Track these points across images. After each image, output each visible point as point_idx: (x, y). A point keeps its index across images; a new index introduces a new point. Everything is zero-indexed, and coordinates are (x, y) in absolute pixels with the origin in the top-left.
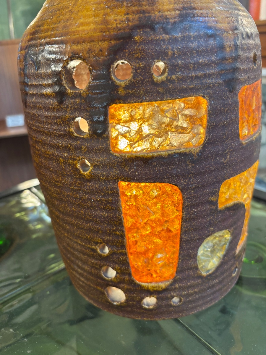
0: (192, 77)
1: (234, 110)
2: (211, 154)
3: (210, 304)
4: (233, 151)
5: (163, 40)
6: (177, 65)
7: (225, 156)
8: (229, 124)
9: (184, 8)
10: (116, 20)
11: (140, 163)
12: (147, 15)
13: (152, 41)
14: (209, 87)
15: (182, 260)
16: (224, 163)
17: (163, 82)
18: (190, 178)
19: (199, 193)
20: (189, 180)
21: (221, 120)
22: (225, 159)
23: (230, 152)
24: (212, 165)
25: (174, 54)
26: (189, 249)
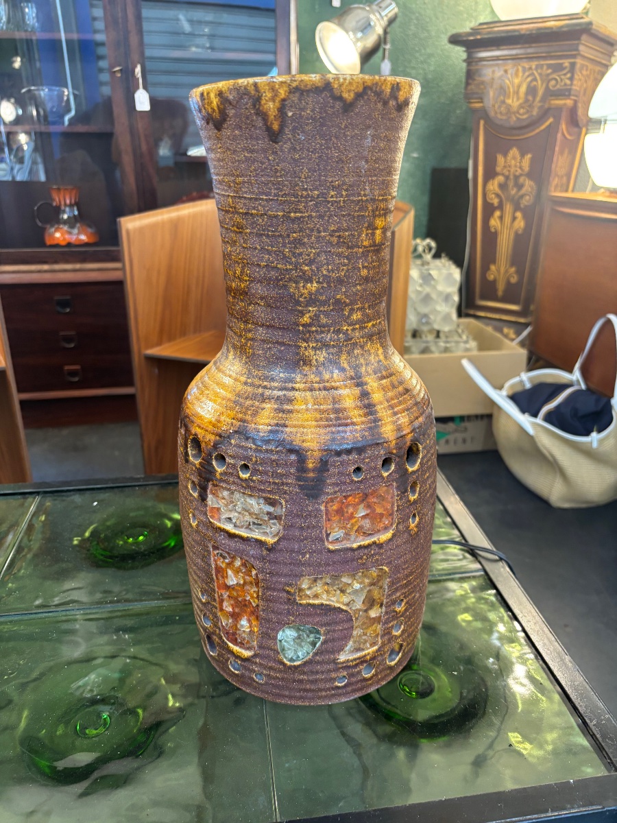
0: (270, 482)
1: (316, 515)
2: (285, 548)
3: (302, 702)
4: (315, 552)
5: (251, 449)
6: (259, 470)
7: (304, 555)
8: (308, 527)
9: (277, 425)
10: (225, 421)
11: (226, 535)
12: (246, 424)
13: (243, 446)
14: (285, 493)
15: (262, 637)
16: (301, 561)
17: (246, 480)
18: (265, 563)
19: (274, 579)
20: (264, 565)
21: (297, 522)
22: (302, 558)
23: (310, 552)
24: (286, 559)
25: (257, 461)
26: (268, 628)
